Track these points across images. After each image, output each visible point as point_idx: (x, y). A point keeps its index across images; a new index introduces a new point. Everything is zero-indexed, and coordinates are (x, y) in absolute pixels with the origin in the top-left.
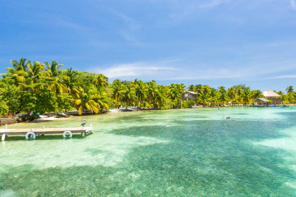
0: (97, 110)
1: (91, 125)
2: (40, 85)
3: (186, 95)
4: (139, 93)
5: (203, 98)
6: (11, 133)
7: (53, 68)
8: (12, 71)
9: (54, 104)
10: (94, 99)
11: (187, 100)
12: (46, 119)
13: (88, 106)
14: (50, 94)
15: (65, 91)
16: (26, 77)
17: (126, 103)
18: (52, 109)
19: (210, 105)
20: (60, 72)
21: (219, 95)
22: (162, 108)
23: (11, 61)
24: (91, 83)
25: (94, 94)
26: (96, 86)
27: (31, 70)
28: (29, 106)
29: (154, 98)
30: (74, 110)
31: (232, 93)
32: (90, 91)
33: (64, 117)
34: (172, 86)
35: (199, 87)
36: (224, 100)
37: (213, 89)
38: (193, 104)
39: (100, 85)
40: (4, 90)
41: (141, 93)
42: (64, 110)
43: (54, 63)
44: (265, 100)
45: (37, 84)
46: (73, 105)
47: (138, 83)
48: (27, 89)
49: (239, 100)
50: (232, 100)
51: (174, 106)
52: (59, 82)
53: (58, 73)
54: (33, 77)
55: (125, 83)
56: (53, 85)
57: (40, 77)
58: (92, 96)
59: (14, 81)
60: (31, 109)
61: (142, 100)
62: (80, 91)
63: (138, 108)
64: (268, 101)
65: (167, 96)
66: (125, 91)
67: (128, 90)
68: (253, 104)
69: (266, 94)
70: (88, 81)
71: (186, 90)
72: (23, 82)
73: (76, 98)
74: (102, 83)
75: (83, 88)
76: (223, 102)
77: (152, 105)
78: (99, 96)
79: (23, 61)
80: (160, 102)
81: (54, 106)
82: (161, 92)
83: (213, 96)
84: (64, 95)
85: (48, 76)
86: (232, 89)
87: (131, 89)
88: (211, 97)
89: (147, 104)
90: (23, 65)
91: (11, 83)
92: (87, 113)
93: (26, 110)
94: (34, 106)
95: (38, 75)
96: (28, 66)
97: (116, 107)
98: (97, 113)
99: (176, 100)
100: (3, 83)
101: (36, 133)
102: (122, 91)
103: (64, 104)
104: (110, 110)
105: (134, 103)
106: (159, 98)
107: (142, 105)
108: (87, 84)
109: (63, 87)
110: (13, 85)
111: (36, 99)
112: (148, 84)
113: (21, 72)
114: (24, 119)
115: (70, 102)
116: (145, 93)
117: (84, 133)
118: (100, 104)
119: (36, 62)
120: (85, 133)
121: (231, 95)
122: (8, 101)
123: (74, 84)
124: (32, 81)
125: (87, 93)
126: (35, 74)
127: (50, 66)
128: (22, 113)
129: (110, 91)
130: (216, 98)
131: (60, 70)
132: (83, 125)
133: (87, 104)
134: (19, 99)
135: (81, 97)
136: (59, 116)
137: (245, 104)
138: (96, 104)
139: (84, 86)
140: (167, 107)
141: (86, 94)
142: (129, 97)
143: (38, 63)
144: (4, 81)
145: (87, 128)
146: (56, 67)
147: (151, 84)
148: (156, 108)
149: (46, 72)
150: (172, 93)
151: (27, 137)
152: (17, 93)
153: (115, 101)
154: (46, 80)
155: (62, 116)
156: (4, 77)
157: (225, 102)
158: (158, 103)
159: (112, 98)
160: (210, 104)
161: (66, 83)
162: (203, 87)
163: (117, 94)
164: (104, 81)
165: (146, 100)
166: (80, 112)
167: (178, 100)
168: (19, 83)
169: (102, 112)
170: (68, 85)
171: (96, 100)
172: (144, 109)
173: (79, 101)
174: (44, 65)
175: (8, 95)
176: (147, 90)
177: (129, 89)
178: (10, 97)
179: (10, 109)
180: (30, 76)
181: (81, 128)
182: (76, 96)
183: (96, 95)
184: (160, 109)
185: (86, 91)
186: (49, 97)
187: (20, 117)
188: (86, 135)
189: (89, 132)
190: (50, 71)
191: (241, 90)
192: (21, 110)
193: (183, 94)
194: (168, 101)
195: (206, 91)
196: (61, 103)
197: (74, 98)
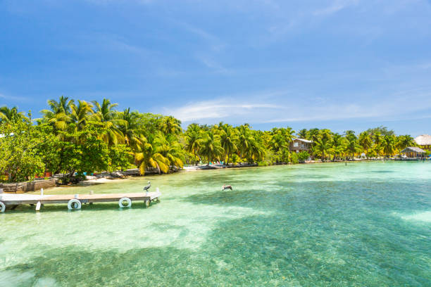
0: (165, 168)
1: (158, 189)
2: (87, 133)
3: (296, 145)
4: (226, 142)
5: (321, 148)
6: (48, 201)
7: (104, 110)
8: (49, 115)
9: (106, 160)
10: (161, 153)
11: (298, 151)
12: (94, 181)
13: (153, 163)
14: (100, 146)
15: (120, 142)
16: (68, 123)
17: (207, 158)
18: (103, 166)
19: (332, 159)
20: (113, 115)
21: (345, 143)
22: (260, 164)
23: (48, 101)
24: (157, 129)
25: (162, 145)
26: (165, 132)
27: (74, 113)
28: (72, 163)
29: (248, 150)
30: (133, 168)
31: (366, 141)
32: (157, 140)
33: (120, 177)
34: (275, 131)
35: (314, 132)
36: (355, 151)
37: (336, 135)
38: (306, 158)
39: (170, 131)
40: (39, 142)
41: (229, 143)
42: (120, 168)
43: (105, 103)
44: (420, 151)
45: (82, 132)
46: (133, 161)
47: (224, 128)
48: (69, 139)
49: (378, 151)
50: (366, 151)
51: (277, 161)
52: (111, 128)
53: (111, 117)
54: (77, 122)
55: (205, 128)
56: (104, 133)
57: (86, 122)
58: (159, 148)
59: (51, 128)
60: (75, 168)
61: (230, 153)
62: (142, 141)
63: (224, 164)
64: (424, 151)
65: (267, 146)
66: (205, 140)
67: (210, 138)
68: (400, 156)
69: (420, 140)
70: (153, 126)
71: (296, 136)
72: (64, 130)
73: (136, 151)
74: (173, 129)
75: (145, 136)
76: (352, 154)
77: (245, 159)
78: (169, 148)
79: (63, 100)
80: (257, 156)
81: (105, 162)
82: (259, 141)
83: (336, 145)
84: (119, 148)
85: (97, 120)
86: (365, 134)
87: (214, 136)
88: (334, 147)
89: (238, 159)
90: (64, 106)
91: (47, 132)
92: (152, 172)
93: (69, 169)
94: (78, 163)
95: (84, 119)
96: (71, 107)
97: (192, 163)
98: (166, 171)
99: (280, 152)
100: (38, 132)
101: (81, 201)
102: (201, 140)
103: (120, 160)
104: (184, 168)
105: (218, 158)
106: (255, 150)
107: (231, 159)
108: (152, 131)
109: (118, 136)
110: (51, 134)
111: (81, 153)
112: (239, 129)
113: (61, 115)
114: (65, 182)
115: (127, 156)
116: (235, 142)
117: (147, 201)
118: (170, 159)
119: (81, 101)
120: (150, 201)
121: (364, 144)
122: (44, 157)
123: (133, 131)
124: (76, 129)
125: (151, 143)
126: (80, 118)
127: (100, 107)
128: (63, 173)
129: (185, 140)
130: (342, 149)
131: (114, 112)
132: (146, 189)
133: (151, 159)
134: (59, 153)
135: (143, 150)
136: (113, 177)
137: (388, 156)
138: (164, 159)
139: (147, 133)
140: (267, 163)
141: (150, 145)
142: (212, 148)
143: (84, 102)
144: (39, 129)
145: (152, 194)
146: (109, 107)
147: (243, 129)
148: (250, 164)
149: (96, 115)
150: (274, 141)
151: (70, 208)
152: (56, 146)
153: (191, 154)
154: (95, 126)
155: (117, 177)
156: (39, 123)
157: (355, 155)
158: (253, 157)
159: (187, 150)
160: (332, 157)
161: (122, 129)
162: (320, 132)
163: (194, 144)
164: (175, 127)
165: (236, 153)
166: (142, 171)
167: (284, 152)
168: (59, 131)
169: (173, 170)
170: (124, 132)
171: (164, 153)
172: (233, 166)
173: (140, 156)
174: (92, 105)
175: (44, 148)
176: (238, 138)
177: (212, 137)
178: (46, 151)
179: (46, 167)
180: (73, 121)
181: (143, 194)
182: (136, 148)
183: (164, 145)
184: (257, 165)
185: (150, 141)
186: (99, 150)
187: (60, 178)
188: (150, 205)
189: (155, 200)
190: (100, 113)
191: (380, 135)
192: (61, 168)
193: (292, 143)
194: (269, 153)
195: (325, 138)
196: (115, 159)
197: (134, 152)
